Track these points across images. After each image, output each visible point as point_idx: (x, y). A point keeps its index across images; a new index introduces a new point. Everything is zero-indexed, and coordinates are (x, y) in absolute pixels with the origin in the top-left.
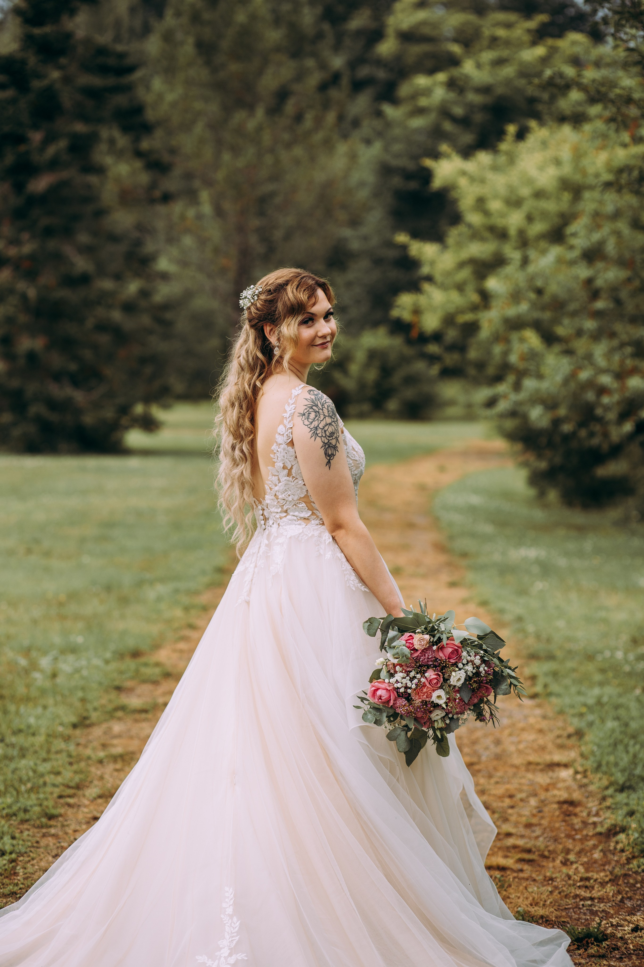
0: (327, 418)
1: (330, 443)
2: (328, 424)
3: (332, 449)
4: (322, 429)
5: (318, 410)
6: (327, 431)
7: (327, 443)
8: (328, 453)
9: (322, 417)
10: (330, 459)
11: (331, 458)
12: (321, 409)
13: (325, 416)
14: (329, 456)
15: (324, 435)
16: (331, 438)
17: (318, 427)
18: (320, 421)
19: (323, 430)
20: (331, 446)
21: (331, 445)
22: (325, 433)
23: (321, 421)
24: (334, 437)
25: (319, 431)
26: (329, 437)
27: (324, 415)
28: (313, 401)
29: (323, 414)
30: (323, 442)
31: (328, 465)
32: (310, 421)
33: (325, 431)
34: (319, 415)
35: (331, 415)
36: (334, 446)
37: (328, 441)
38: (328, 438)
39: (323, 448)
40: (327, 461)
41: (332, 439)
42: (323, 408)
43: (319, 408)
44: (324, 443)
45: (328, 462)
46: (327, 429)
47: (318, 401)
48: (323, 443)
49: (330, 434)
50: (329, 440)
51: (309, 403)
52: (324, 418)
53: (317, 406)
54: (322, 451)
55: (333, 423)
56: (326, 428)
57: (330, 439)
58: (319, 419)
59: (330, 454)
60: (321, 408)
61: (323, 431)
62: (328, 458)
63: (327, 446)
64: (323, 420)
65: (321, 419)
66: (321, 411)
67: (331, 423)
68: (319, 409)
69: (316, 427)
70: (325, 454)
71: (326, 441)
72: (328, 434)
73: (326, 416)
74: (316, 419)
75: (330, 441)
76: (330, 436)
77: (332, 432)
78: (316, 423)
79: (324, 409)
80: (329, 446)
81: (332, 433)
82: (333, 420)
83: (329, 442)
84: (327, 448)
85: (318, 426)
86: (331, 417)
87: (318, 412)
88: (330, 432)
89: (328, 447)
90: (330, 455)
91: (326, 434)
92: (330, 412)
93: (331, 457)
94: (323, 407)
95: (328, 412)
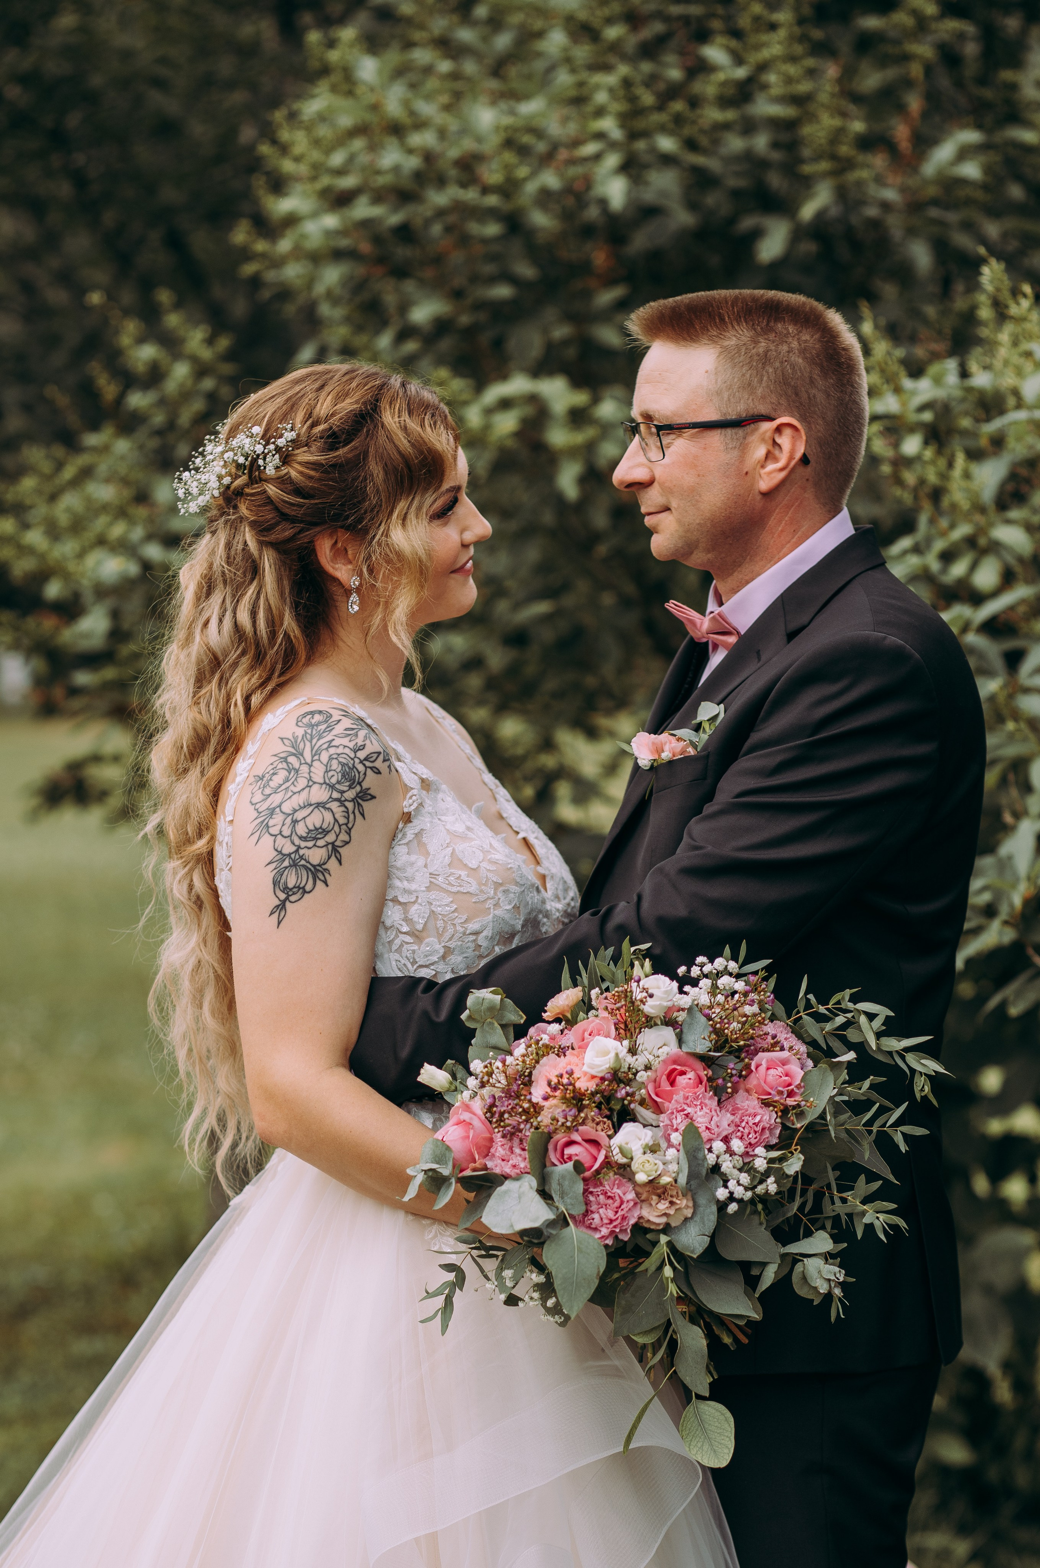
0: (316, 787)
1: (301, 857)
2: (311, 805)
3: (304, 873)
4: (290, 815)
5: (297, 765)
6: (301, 824)
7: (289, 855)
8: (286, 883)
9: (302, 783)
10: (287, 899)
11: (292, 898)
12: (306, 763)
13: (311, 783)
14: (286, 889)
15: (286, 832)
16: (310, 844)
17: (278, 809)
18: (290, 794)
19: (291, 817)
20: (303, 866)
21: (303, 862)
22: (294, 826)
23: (295, 793)
24: (321, 843)
25: (278, 819)
26: (301, 838)
27: (310, 779)
28: (296, 742)
29: (308, 776)
30: (276, 850)
31: (276, 914)
32: (268, 791)
33: (295, 822)
34: (296, 779)
35: (334, 780)
36: (314, 866)
37: (294, 848)
38: (297, 841)
39: (273, 865)
40: (278, 902)
41: (315, 845)
42: (312, 761)
43: (303, 762)
44: (280, 852)
45: (277, 906)
46: (304, 818)
47: (308, 744)
48: (276, 853)
49: (310, 831)
50: (299, 847)
51: (280, 748)
52: (307, 786)
53: (299, 754)
54: (268, 875)
55: (334, 806)
56: (299, 815)
57: (303, 844)
58: (292, 788)
59: (290, 885)
60: (309, 760)
61: (289, 820)
62: (283, 896)
63: (286, 863)
64: (299, 792)
65: (296, 790)
66: (304, 769)
67: (326, 803)
68: (301, 764)
69: (274, 809)
70: (275, 883)
71: (289, 848)
72: (301, 829)
73: (315, 783)
74: (283, 787)
75: (301, 852)
76: (305, 838)
77: (318, 826)
78: (276, 799)
79: (316, 764)
80: (294, 865)
81: (316, 829)
82: (336, 795)
83: (297, 851)
84: (286, 868)
85: (280, 806)
86: (332, 787)
87: (297, 771)
88: (311, 827)
89: (291, 866)
90: (291, 889)
91: (294, 830)
92: (330, 774)
93: (294, 894)
94: (316, 757)
95: (327, 772)
